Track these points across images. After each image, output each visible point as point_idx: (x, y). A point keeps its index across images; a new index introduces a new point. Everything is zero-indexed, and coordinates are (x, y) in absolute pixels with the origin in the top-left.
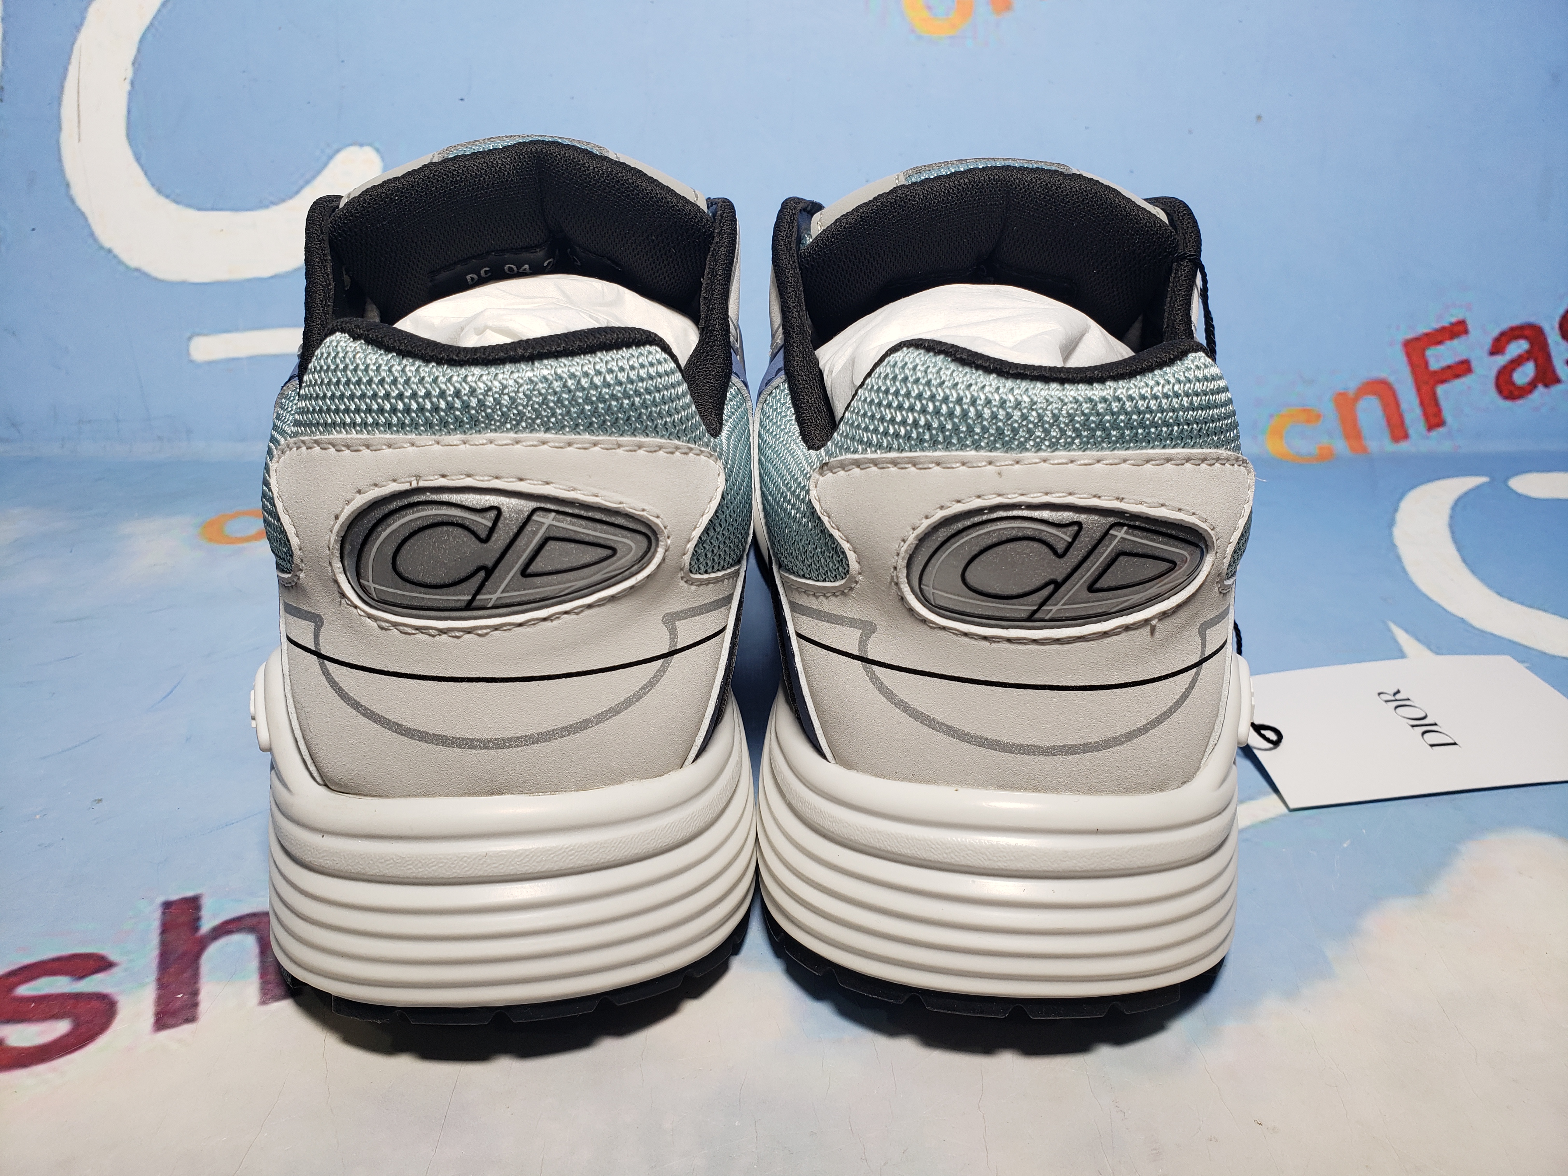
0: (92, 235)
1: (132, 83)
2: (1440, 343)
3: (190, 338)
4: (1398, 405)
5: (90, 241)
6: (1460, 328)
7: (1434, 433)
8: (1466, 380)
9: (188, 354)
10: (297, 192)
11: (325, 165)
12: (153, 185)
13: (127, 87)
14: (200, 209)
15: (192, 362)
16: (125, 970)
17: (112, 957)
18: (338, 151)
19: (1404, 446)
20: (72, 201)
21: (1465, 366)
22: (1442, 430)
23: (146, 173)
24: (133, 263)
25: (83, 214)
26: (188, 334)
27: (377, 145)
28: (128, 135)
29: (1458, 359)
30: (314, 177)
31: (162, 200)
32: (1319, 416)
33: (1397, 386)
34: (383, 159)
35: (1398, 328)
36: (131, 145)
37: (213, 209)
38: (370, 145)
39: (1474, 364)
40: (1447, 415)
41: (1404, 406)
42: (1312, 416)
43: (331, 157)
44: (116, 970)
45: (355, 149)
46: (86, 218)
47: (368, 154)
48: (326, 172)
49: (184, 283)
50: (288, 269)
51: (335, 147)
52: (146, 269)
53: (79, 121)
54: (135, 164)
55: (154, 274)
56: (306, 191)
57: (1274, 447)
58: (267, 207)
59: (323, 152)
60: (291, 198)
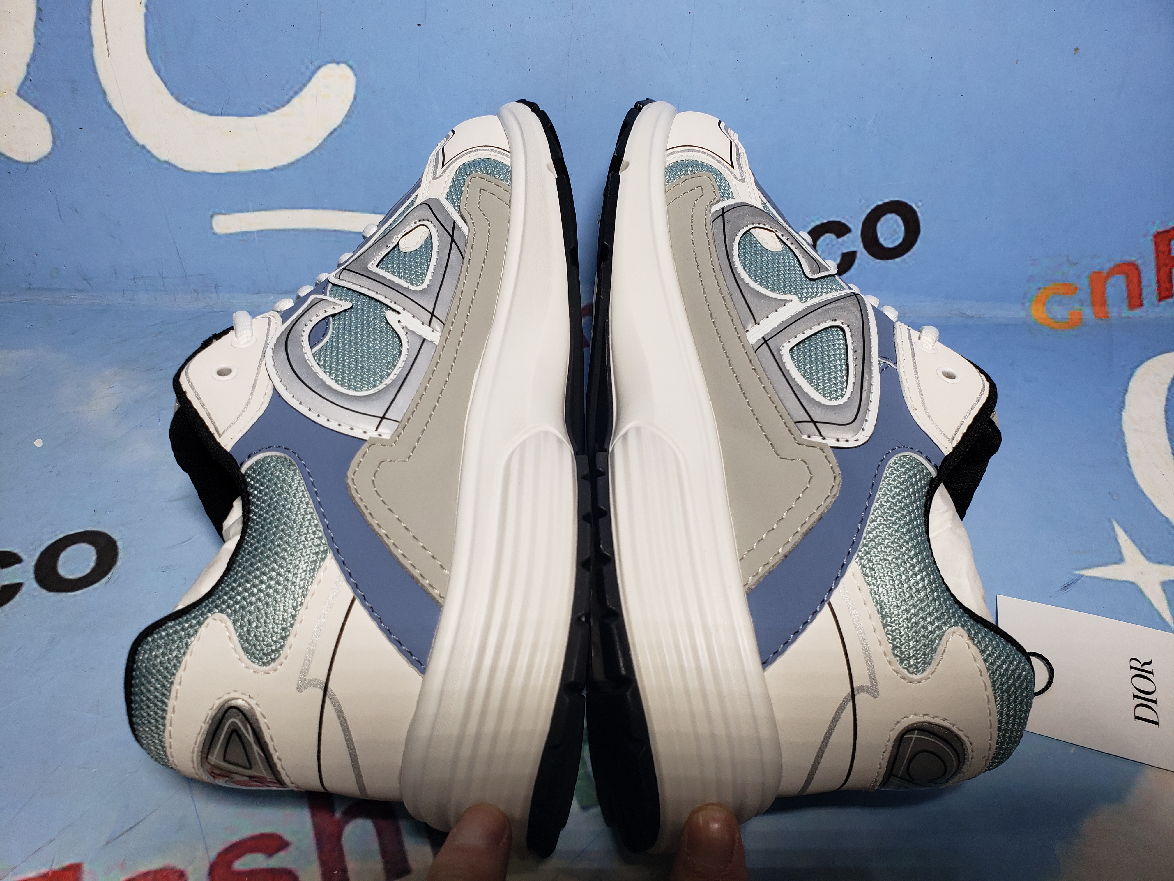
0: (128, 134)
1: (147, 7)
3: (212, 216)
4: (1140, 282)
5: (128, 139)
7: (1163, 303)
9: (212, 228)
10: (288, 101)
11: (310, 79)
12: (172, 94)
13: (143, 10)
14: (211, 114)
15: (215, 234)
16: (297, 849)
17: (287, 837)
18: (319, 67)
19: (1137, 312)
20: (109, 106)
22: (1170, 301)
23: (165, 84)
24: (163, 157)
25: (119, 117)
26: (210, 213)
27: (351, 62)
28: (148, 53)
30: (301, 89)
31: (181, 106)
32: (1076, 289)
33: (1142, 268)
34: (356, 75)
35: (1154, 223)
36: (151, 60)
37: (221, 115)
38: (345, 63)
41: (1144, 283)
42: (1070, 289)
43: (313, 73)
44: (291, 848)
45: (333, 66)
46: (122, 120)
47: (344, 70)
48: (310, 85)
49: (204, 173)
50: (284, 163)
51: (317, 64)
52: (174, 162)
53: (107, 39)
54: (156, 76)
55: (180, 166)
56: (296, 101)
57: (1037, 313)
58: (265, 113)
59: (307, 68)
60: (283, 106)
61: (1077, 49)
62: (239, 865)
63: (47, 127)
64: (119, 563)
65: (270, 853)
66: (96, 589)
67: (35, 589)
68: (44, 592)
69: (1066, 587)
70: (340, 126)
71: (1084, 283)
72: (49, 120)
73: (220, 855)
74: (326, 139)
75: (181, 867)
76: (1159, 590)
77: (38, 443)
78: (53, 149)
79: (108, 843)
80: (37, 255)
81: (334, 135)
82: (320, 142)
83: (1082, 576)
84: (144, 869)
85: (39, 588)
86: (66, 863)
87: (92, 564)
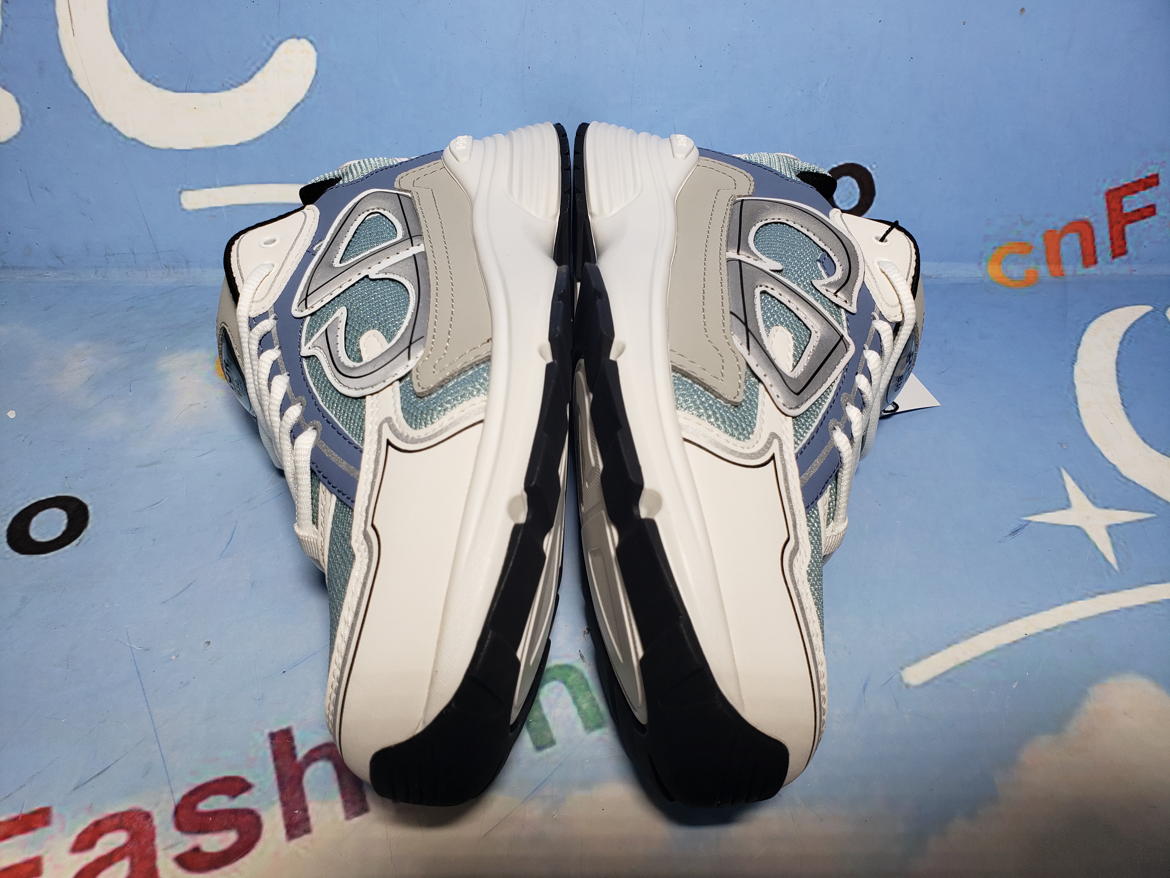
0: (95, 112)
2: (1135, 192)
3: (180, 193)
4: (1093, 240)
5: (94, 117)
6: (1154, 180)
7: (1116, 260)
8: (1150, 220)
9: (181, 204)
10: (251, 77)
11: (271, 54)
12: (137, 72)
14: (176, 91)
15: (184, 210)
16: (260, 790)
17: (250, 780)
18: (280, 43)
19: (1092, 270)
20: (76, 85)
21: (1151, 209)
22: (1124, 258)
23: (130, 63)
24: (130, 134)
25: (85, 95)
26: (179, 190)
27: (311, 38)
28: (111, 31)
29: (1147, 204)
30: (263, 65)
31: (145, 84)
32: (1031, 248)
33: (1095, 226)
34: (316, 50)
35: (1105, 181)
36: (115, 38)
37: (186, 91)
38: (306, 38)
39: (1158, 209)
40: (1130, 247)
41: (1097, 240)
42: (1025, 248)
43: (275, 48)
44: (254, 790)
45: (294, 41)
46: (88, 99)
47: (304, 45)
48: (272, 60)
49: (171, 150)
50: (249, 138)
51: (278, 39)
52: (140, 139)
53: (71, 19)
54: (121, 54)
55: (147, 143)
56: (258, 76)
57: (993, 271)
58: (228, 89)
59: (268, 44)
60: (246, 82)
61: (1023, 10)
62: (203, 806)
63: (16, 107)
64: (89, 526)
65: (234, 795)
66: (66, 551)
67: (7, 552)
68: (16, 554)
69: (1015, 532)
70: (303, 101)
71: (1039, 242)
72: (18, 101)
73: (184, 798)
74: (289, 114)
75: (147, 809)
76: (1104, 533)
77: (12, 414)
78: (22, 129)
79: (76, 788)
80: (9, 234)
81: (296, 110)
82: (284, 117)
83: (1030, 522)
84: (111, 811)
85: (12, 551)
86: (36, 807)
87: (63, 528)
